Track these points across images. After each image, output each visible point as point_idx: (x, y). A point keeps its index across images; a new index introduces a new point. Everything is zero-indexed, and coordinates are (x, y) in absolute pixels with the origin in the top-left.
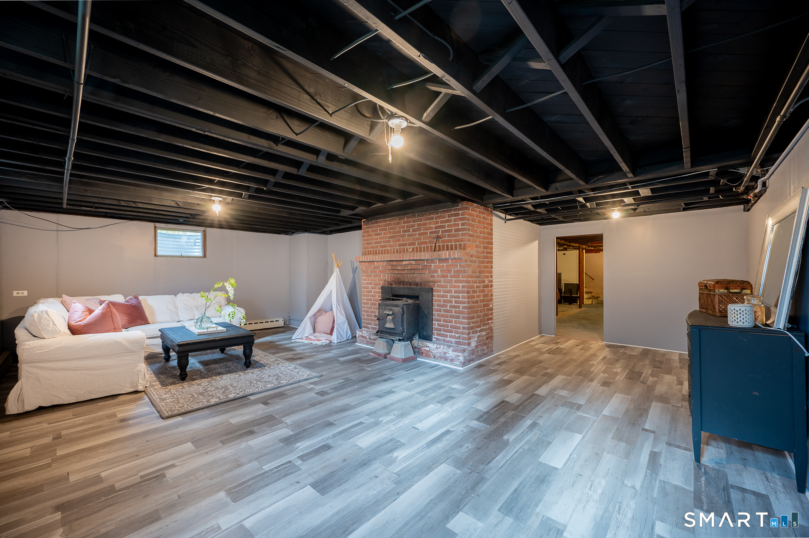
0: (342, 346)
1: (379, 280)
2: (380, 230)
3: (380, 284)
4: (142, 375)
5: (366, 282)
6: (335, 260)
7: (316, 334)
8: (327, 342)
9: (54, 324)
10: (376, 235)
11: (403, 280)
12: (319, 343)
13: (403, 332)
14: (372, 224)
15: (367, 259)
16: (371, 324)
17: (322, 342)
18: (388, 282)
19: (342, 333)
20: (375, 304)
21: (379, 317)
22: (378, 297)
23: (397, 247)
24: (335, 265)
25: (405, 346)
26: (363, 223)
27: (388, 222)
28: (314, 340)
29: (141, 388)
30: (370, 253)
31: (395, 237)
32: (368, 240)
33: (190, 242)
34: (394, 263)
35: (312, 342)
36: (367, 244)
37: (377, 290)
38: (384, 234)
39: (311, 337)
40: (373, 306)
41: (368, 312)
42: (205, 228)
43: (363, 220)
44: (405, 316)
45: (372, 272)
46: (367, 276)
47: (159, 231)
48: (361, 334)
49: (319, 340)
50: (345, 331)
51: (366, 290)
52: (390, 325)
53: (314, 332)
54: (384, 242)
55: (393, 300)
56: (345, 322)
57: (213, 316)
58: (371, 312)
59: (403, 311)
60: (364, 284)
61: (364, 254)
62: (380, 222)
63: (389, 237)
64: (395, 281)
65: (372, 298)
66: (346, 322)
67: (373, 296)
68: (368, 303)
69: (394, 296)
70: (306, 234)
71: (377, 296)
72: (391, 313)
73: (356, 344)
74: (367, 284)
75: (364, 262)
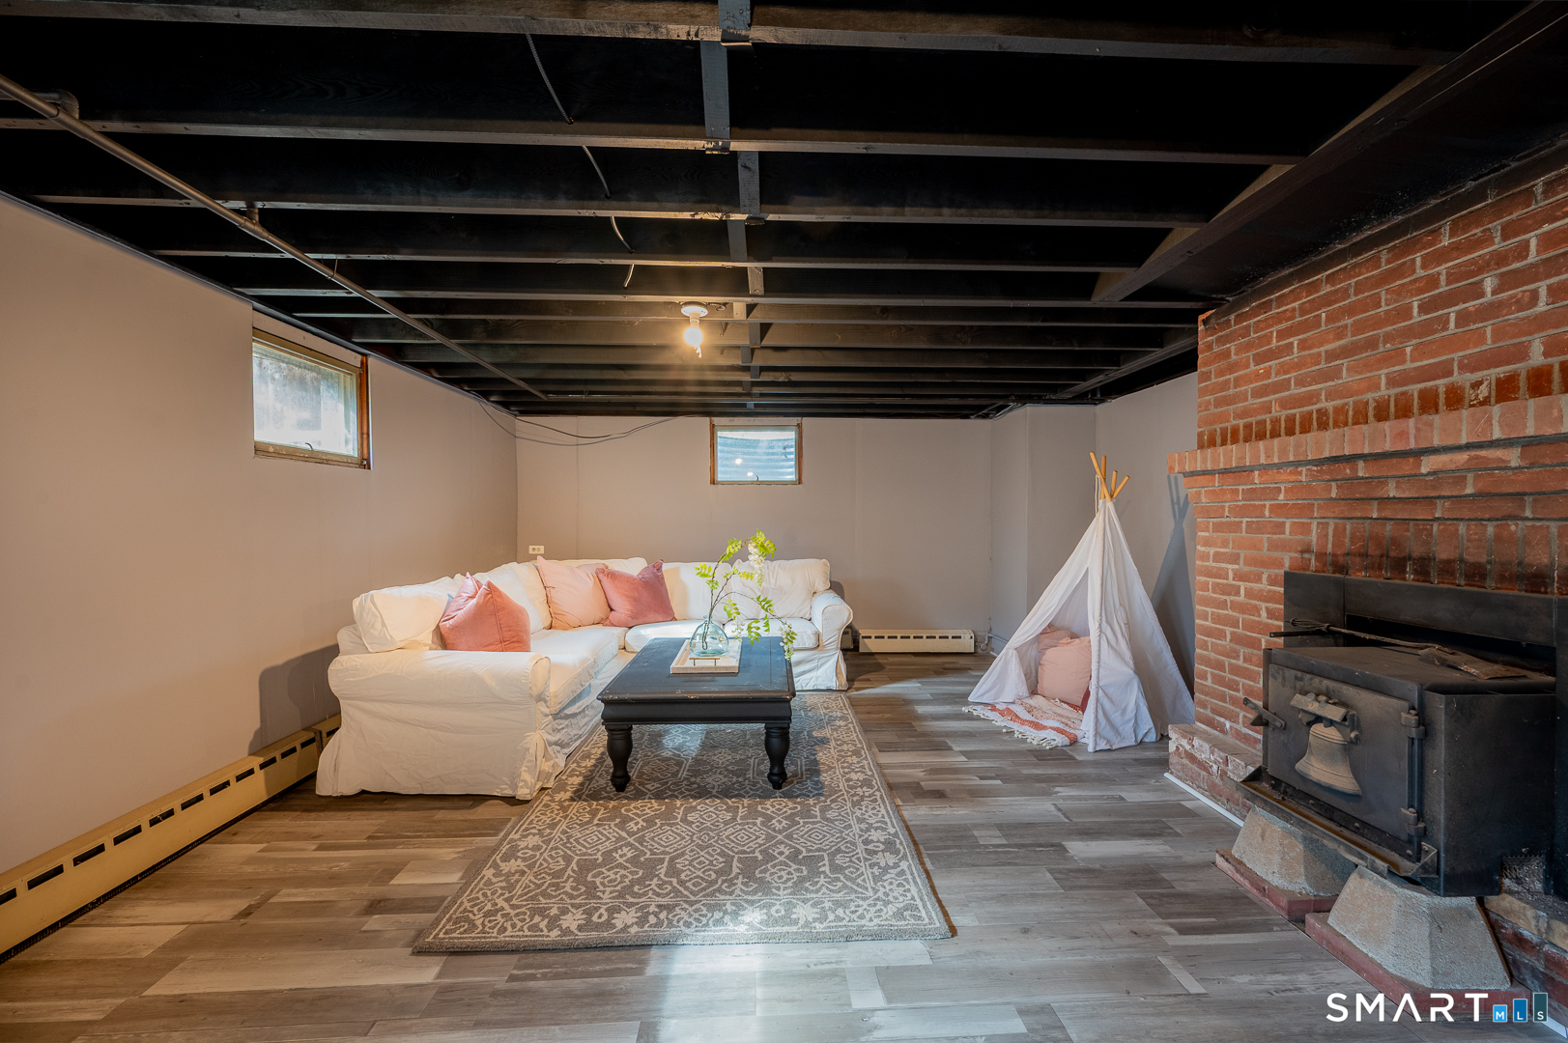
0: (1106, 772)
1: (1274, 546)
2: (1281, 335)
3: (1279, 564)
4: (529, 761)
5: (1212, 551)
6: (1099, 476)
7: (1037, 701)
8: (1060, 740)
9: (384, 624)
10: (1260, 359)
11: (1417, 551)
12: (1035, 737)
13: (1424, 834)
14: (1240, 319)
15: (1216, 460)
16: (1233, 718)
17: (1043, 734)
18: (1321, 556)
19: (1116, 718)
20: (1253, 643)
21: (1266, 715)
22: (1270, 614)
23: (1384, 391)
24: (1103, 490)
25: (1437, 920)
26: (1201, 328)
27: (1327, 289)
28: (1023, 722)
29: (522, 793)
30: (1232, 437)
31: (1372, 344)
32: (1224, 386)
33: (773, 454)
34: (1362, 470)
35: (1015, 726)
36: (1218, 403)
37: (1264, 585)
38: (1303, 345)
39: (1018, 710)
40: (1242, 650)
41: (1220, 666)
42: (800, 418)
43: (1201, 317)
44: (1439, 754)
45: (1241, 511)
46: (1218, 528)
47: (719, 434)
48: (1188, 747)
49: (1038, 726)
50: (1130, 713)
51: (1211, 581)
52: (1324, 770)
53: (1033, 692)
54: (1300, 383)
55: (1351, 642)
56: (1128, 684)
57: (796, 615)
58: (1235, 670)
59: (1424, 722)
60: (1205, 557)
61: (1207, 442)
62: (1281, 301)
63: (1332, 356)
64: (1364, 555)
65: (1241, 617)
66: (1136, 684)
67: (1242, 608)
68: (1221, 635)
69: (1355, 622)
70: (1030, 410)
71: (1264, 614)
72: (1336, 713)
73: (1166, 775)
74: (1218, 557)
75: (1204, 473)
